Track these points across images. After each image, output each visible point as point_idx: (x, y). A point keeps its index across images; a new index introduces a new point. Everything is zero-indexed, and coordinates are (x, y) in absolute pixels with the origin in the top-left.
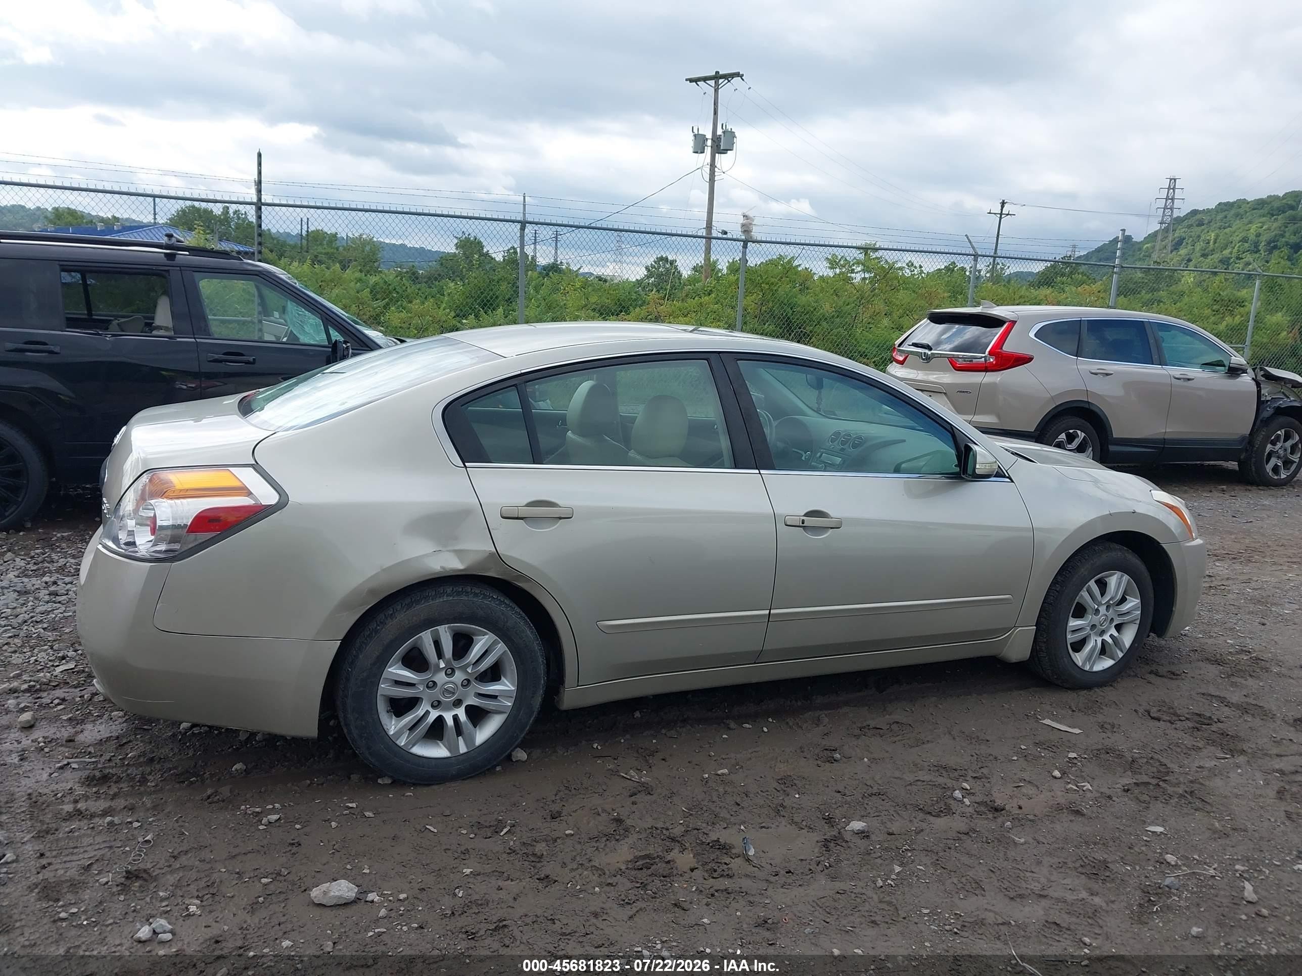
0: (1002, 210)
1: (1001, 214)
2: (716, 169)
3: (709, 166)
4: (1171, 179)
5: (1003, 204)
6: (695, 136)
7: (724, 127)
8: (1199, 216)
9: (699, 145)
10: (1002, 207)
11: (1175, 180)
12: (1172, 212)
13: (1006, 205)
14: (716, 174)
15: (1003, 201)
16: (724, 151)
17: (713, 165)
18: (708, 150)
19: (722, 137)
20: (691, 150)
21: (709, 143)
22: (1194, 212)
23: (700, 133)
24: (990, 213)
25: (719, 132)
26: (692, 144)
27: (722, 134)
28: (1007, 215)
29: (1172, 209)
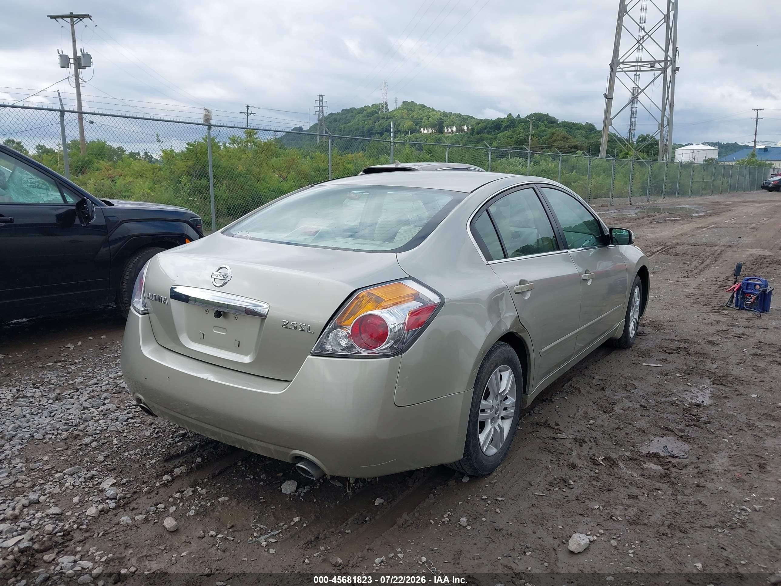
0: (248, 111)
1: (248, 113)
2: (80, 80)
3: (74, 77)
4: (320, 96)
5: (248, 107)
6: (60, 55)
7: (82, 51)
8: (335, 116)
9: (64, 62)
10: (248, 109)
11: (322, 96)
12: (323, 114)
13: (250, 108)
14: (80, 82)
15: (248, 105)
16: (84, 68)
17: (77, 76)
18: (72, 66)
19: (82, 57)
20: (59, 65)
21: (72, 61)
22: (332, 114)
23: (64, 54)
24: (241, 112)
25: (79, 54)
26: (59, 61)
27: (82, 56)
28: (252, 113)
29: (323, 112)
